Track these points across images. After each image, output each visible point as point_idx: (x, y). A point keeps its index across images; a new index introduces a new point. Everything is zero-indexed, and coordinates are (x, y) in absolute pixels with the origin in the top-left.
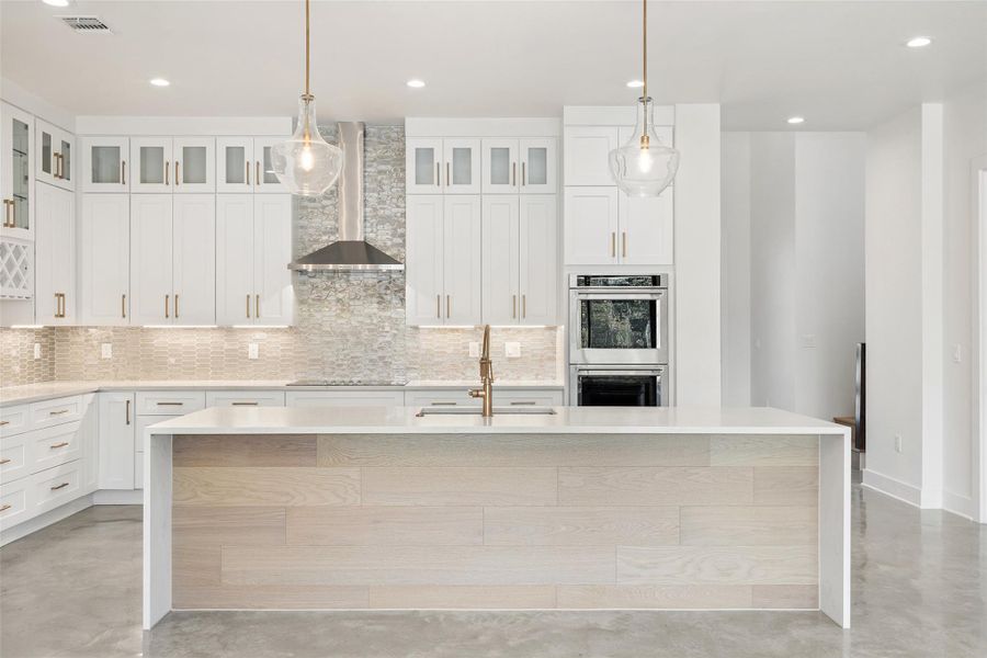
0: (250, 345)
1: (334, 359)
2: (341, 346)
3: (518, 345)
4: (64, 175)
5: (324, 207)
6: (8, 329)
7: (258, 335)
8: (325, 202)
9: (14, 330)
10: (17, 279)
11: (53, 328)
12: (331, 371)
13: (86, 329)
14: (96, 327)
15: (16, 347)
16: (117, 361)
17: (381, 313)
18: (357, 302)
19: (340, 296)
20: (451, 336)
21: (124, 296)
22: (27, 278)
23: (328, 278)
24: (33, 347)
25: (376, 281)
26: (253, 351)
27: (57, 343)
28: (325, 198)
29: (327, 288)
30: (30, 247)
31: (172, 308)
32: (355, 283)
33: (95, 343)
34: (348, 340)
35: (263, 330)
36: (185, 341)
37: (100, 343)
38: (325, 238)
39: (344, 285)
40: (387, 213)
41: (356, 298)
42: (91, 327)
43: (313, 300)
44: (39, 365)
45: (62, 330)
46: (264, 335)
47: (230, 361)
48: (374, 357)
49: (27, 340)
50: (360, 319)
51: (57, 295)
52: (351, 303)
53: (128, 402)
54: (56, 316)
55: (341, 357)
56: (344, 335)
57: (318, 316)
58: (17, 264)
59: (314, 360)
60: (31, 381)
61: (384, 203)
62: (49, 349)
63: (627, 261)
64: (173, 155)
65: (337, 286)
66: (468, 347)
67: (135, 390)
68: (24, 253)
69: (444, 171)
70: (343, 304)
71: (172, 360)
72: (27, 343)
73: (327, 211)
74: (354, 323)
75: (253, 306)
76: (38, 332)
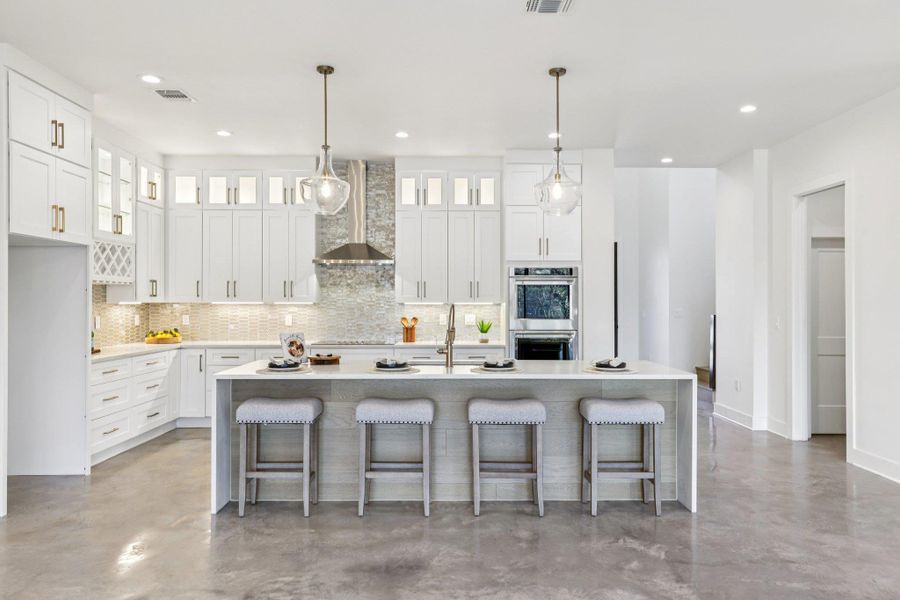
0: (286, 316)
1: (345, 326)
2: (350, 317)
3: (474, 316)
4: (156, 197)
5: (338, 220)
6: (116, 305)
7: (291, 309)
8: (339, 217)
9: (121, 306)
10: (123, 270)
11: (149, 304)
12: (343, 334)
13: (172, 304)
14: (179, 304)
15: (122, 318)
16: (193, 327)
17: (378, 294)
18: (361, 286)
19: (349, 281)
20: (426, 310)
21: (198, 282)
22: (130, 269)
23: (341, 269)
24: (134, 317)
25: (374, 271)
26: (288, 320)
27: (151, 315)
28: (339, 214)
29: (340, 276)
30: (133, 248)
32: (359, 273)
33: (178, 314)
34: (354, 313)
35: (295, 306)
36: (241, 313)
37: (182, 314)
38: (338, 241)
39: (352, 274)
40: (383, 223)
41: (360, 284)
42: (175, 304)
43: (331, 284)
44: (139, 330)
45: (155, 305)
46: (296, 309)
47: (272, 327)
48: (373, 325)
49: (130, 312)
50: (363, 298)
51: (150, 280)
52: (358, 287)
53: (201, 356)
54: (151, 296)
55: (350, 325)
56: (352, 309)
57: (334, 296)
58: (124, 260)
59: (331, 327)
60: (132, 341)
61: (380, 216)
62: (145, 318)
63: (550, 258)
65: (347, 275)
66: (438, 318)
67: (206, 348)
68: (129, 251)
69: (422, 195)
70: (351, 288)
71: (232, 327)
72: (130, 314)
73: (340, 222)
74: (359, 301)
75: (288, 289)
76: (138, 307)
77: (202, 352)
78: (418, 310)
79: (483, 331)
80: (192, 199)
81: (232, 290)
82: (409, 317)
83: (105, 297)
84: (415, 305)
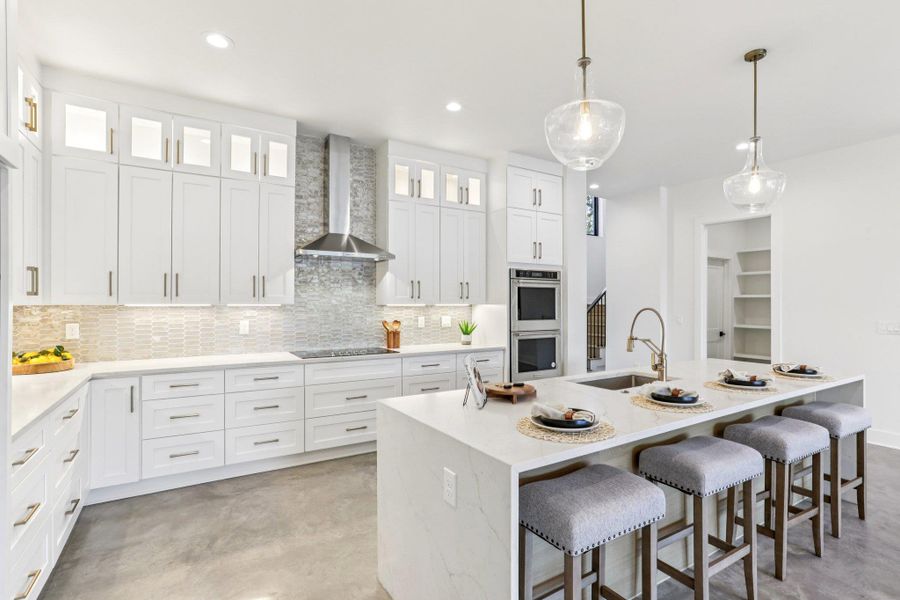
0: (241, 322)
1: (317, 332)
2: (323, 321)
3: (449, 318)
4: (36, 128)
5: (309, 204)
7: (248, 313)
8: (311, 200)
12: (314, 342)
13: (43, 310)
14: (58, 307)
16: (88, 342)
17: (354, 294)
18: (336, 285)
19: (323, 279)
21: (111, 273)
23: (313, 264)
25: (350, 268)
26: (244, 326)
28: (311, 196)
29: (312, 273)
32: (335, 269)
33: (56, 323)
35: (254, 308)
36: (170, 319)
37: (64, 324)
38: (311, 230)
39: (326, 270)
40: (360, 214)
41: (335, 282)
43: (301, 282)
46: (256, 313)
48: (350, 330)
50: (339, 298)
51: (29, 268)
52: (332, 285)
53: (132, 388)
54: (29, 294)
55: (324, 330)
56: (326, 312)
57: (304, 296)
59: (300, 334)
61: (358, 206)
63: (541, 262)
65: (320, 270)
66: (417, 321)
67: (141, 374)
69: (415, 185)
70: (325, 286)
71: (157, 339)
73: (311, 207)
74: (334, 302)
75: (259, 287)
77: (135, 382)
78: (399, 312)
79: (466, 333)
80: (100, 144)
81: (171, 286)
82: (390, 320)
84: (394, 307)
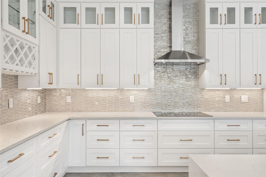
0: (131, 97)
1: (166, 103)
2: (170, 97)
3: (247, 96)
4: (52, 17)
5: (162, 37)
6: (26, 90)
7: (134, 92)
8: (163, 35)
9: (29, 90)
10: (30, 64)
11: (46, 89)
12: (165, 107)
13: (60, 90)
14: (64, 89)
15: (29, 99)
16: (73, 104)
17: (186, 83)
18: (177, 78)
19: (170, 75)
20: (217, 92)
21: (78, 75)
22: (35, 63)
23: (164, 67)
24: (37, 98)
25: (184, 69)
26: (132, 99)
27: (47, 96)
28: (163, 33)
29: (164, 72)
30: (37, 48)
31: (100, 81)
32: (176, 69)
33: (64, 96)
34: (172, 94)
35: (137, 90)
36: (102, 94)
37: (66, 96)
38: (162, 50)
39: (171, 71)
40: (190, 39)
41: (176, 76)
42: (62, 89)
43: (158, 77)
44: (40, 106)
45: (50, 90)
46: (136, 92)
47: (122, 103)
48: (184, 102)
49: (35, 95)
50: (178, 85)
51: (49, 73)
52: (174, 78)
53: (83, 125)
54: (49, 84)
55: (170, 102)
56: (171, 92)
57: (160, 84)
58: (30, 56)
59: (158, 103)
60: (36, 114)
61: (188, 35)
62: (44, 98)
64: (100, 11)
65: (168, 71)
66: (225, 98)
67: (86, 119)
68: (34, 50)
70: (170, 79)
71: (97, 103)
72: (35, 96)
74: (176, 87)
75: (137, 80)
76: (39, 91)
77: (84, 122)
78: (212, 93)
83: (17, 84)
84: (210, 90)
